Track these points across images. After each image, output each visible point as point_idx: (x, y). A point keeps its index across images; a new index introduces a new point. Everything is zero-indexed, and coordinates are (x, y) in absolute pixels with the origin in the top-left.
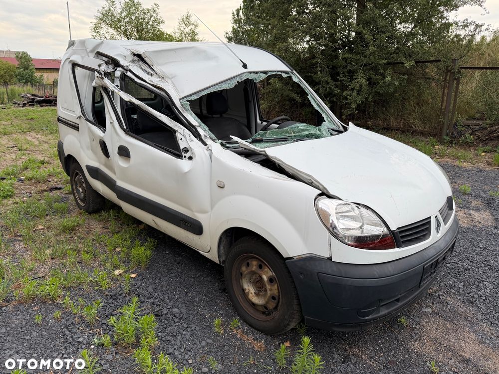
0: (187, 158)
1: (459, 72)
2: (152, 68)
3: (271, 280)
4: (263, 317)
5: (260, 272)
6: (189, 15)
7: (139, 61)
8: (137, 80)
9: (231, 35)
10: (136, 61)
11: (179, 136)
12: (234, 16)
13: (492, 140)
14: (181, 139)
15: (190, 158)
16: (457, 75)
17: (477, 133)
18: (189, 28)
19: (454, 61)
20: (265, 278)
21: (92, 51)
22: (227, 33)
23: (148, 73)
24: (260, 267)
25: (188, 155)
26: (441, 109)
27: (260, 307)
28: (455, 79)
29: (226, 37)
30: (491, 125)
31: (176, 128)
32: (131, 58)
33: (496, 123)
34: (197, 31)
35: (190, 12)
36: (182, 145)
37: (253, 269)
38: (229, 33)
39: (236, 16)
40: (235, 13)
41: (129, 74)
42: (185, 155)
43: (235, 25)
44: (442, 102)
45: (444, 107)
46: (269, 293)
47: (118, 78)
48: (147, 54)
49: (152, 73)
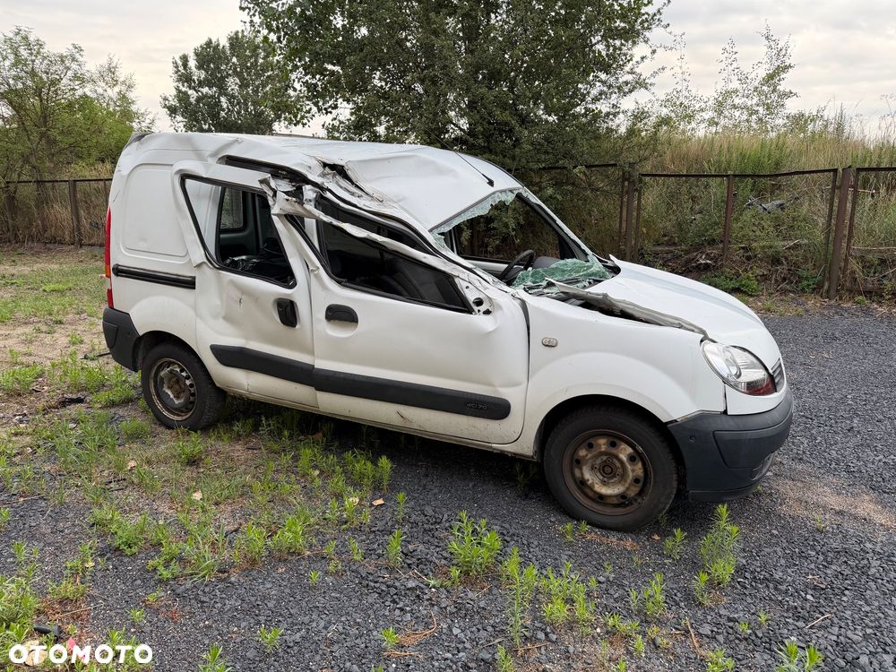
0: (481, 313)
1: (641, 181)
2: (357, 187)
3: (632, 459)
4: (621, 510)
5: (613, 451)
6: (114, 65)
7: (334, 176)
8: (342, 204)
9: (175, 102)
10: (328, 174)
11: (461, 284)
12: (177, 67)
13: (691, 271)
14: (467, 287)
15: (487, 312)
16: (637, 186)
17: (670, 264)
18: (117, 89)
19: (631, 165)
20: (623, 457)
21: (213, 155)
22: (165, 99)
23: (353, 194)
24: (613, 445)
25: (483, 308)
26: (620, 232)
27: (614, 499)
28: (636, 190)
29: (165, 106)
30: (687, 252)
31: (455, 273)
32: (320, 169)
33: (692, 248)
34: (131, 95)
35: (115, 60)
36: (471, 296)
37: (603, 450)
38: (170, 99)
39: (181, 68)
40: (180, 63)
41: (328, 195)
42: (479, 308)
43: (180, 85)
44: (621, 222)
45: (623, 230)
46: (631, 476)
47: (310, 201)
48: (350, 166)
49: (360, 193)
